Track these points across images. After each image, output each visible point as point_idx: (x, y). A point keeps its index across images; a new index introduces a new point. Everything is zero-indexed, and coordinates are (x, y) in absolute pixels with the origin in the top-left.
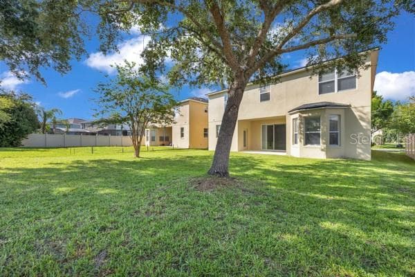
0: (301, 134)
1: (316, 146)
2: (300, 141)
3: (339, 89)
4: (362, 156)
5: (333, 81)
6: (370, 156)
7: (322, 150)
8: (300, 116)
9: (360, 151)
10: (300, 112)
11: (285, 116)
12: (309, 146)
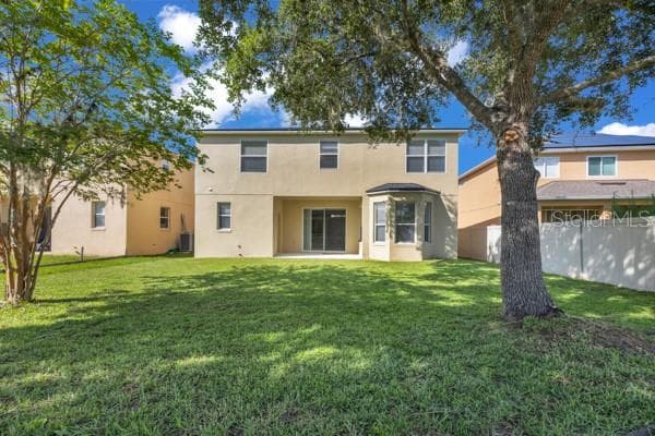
0: (391, 225)
1: (408, 244)
2: (391, 236)
3: (429, 170)
4: (451, 255)
5: (423, 158)
6: (456, 254)
7: (418, 249)
8: (390, 199)
9: (448, 248)
10: (391, 194)
11: (361, 198)
12: (400, 243)
